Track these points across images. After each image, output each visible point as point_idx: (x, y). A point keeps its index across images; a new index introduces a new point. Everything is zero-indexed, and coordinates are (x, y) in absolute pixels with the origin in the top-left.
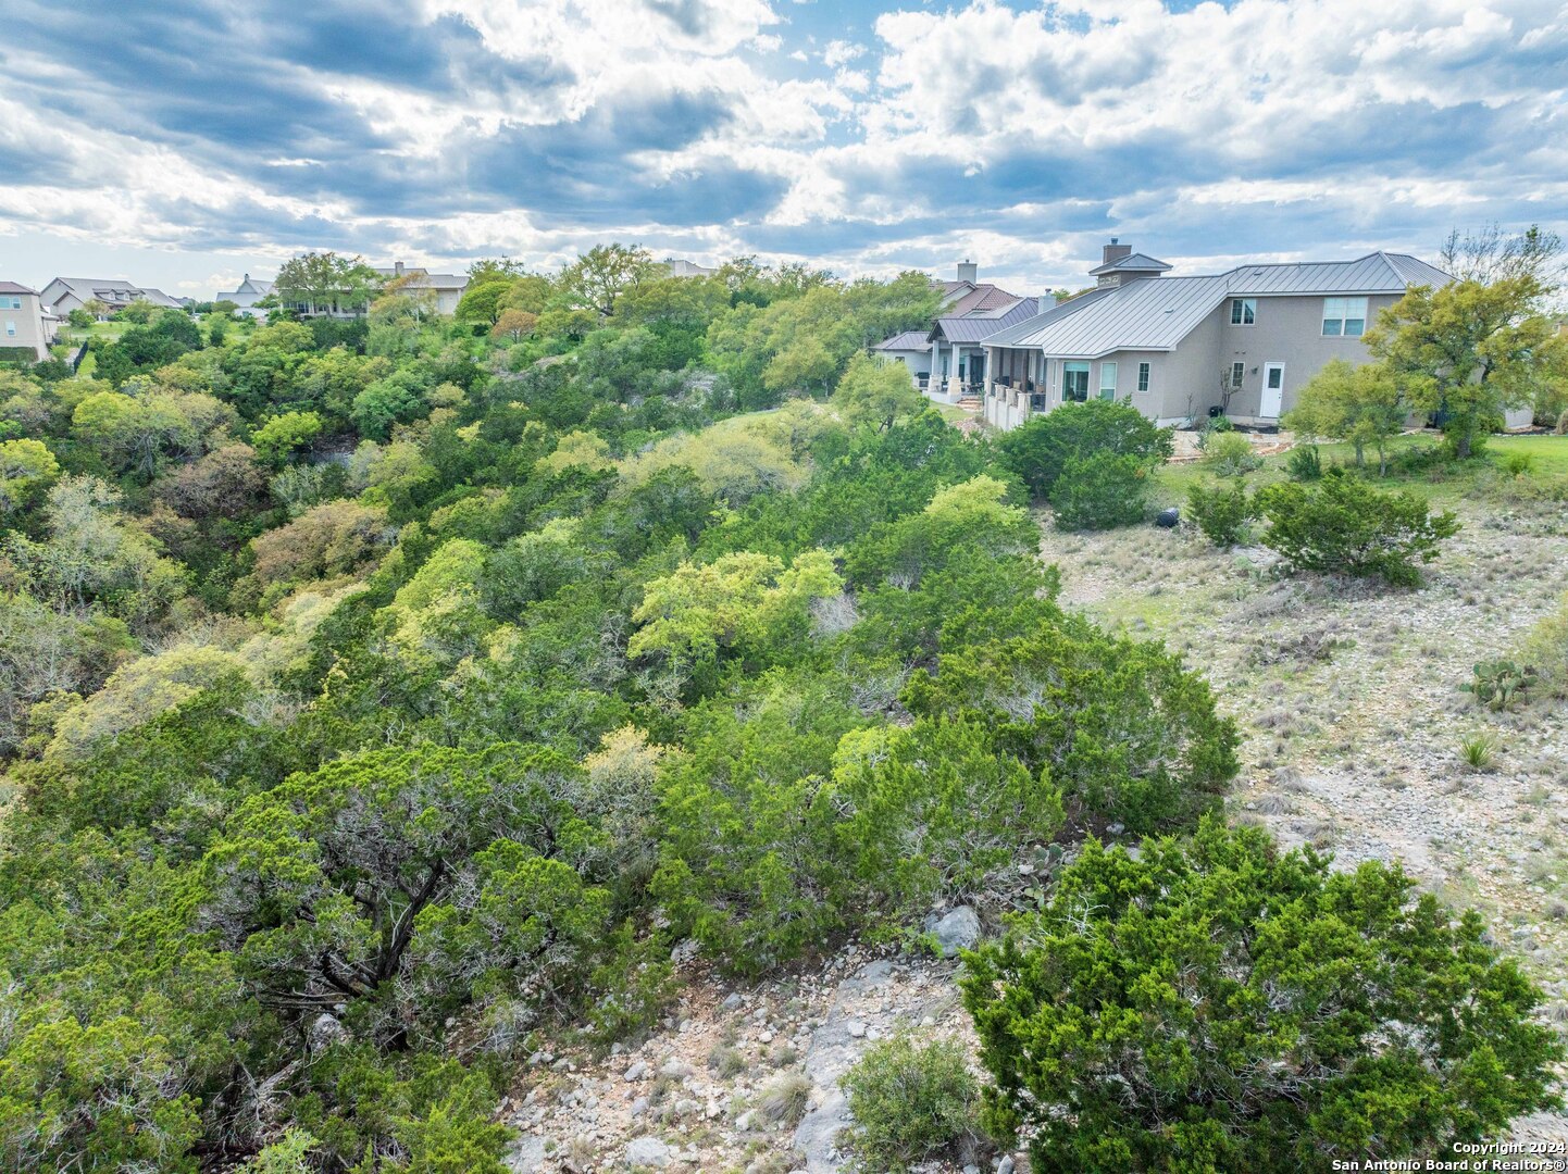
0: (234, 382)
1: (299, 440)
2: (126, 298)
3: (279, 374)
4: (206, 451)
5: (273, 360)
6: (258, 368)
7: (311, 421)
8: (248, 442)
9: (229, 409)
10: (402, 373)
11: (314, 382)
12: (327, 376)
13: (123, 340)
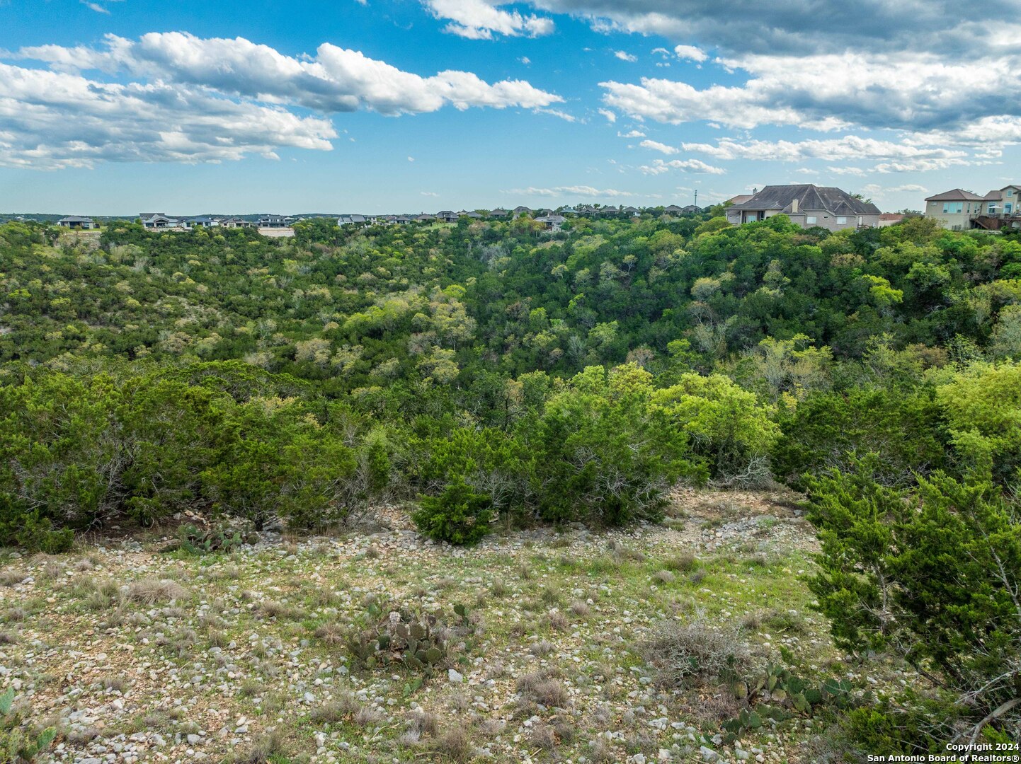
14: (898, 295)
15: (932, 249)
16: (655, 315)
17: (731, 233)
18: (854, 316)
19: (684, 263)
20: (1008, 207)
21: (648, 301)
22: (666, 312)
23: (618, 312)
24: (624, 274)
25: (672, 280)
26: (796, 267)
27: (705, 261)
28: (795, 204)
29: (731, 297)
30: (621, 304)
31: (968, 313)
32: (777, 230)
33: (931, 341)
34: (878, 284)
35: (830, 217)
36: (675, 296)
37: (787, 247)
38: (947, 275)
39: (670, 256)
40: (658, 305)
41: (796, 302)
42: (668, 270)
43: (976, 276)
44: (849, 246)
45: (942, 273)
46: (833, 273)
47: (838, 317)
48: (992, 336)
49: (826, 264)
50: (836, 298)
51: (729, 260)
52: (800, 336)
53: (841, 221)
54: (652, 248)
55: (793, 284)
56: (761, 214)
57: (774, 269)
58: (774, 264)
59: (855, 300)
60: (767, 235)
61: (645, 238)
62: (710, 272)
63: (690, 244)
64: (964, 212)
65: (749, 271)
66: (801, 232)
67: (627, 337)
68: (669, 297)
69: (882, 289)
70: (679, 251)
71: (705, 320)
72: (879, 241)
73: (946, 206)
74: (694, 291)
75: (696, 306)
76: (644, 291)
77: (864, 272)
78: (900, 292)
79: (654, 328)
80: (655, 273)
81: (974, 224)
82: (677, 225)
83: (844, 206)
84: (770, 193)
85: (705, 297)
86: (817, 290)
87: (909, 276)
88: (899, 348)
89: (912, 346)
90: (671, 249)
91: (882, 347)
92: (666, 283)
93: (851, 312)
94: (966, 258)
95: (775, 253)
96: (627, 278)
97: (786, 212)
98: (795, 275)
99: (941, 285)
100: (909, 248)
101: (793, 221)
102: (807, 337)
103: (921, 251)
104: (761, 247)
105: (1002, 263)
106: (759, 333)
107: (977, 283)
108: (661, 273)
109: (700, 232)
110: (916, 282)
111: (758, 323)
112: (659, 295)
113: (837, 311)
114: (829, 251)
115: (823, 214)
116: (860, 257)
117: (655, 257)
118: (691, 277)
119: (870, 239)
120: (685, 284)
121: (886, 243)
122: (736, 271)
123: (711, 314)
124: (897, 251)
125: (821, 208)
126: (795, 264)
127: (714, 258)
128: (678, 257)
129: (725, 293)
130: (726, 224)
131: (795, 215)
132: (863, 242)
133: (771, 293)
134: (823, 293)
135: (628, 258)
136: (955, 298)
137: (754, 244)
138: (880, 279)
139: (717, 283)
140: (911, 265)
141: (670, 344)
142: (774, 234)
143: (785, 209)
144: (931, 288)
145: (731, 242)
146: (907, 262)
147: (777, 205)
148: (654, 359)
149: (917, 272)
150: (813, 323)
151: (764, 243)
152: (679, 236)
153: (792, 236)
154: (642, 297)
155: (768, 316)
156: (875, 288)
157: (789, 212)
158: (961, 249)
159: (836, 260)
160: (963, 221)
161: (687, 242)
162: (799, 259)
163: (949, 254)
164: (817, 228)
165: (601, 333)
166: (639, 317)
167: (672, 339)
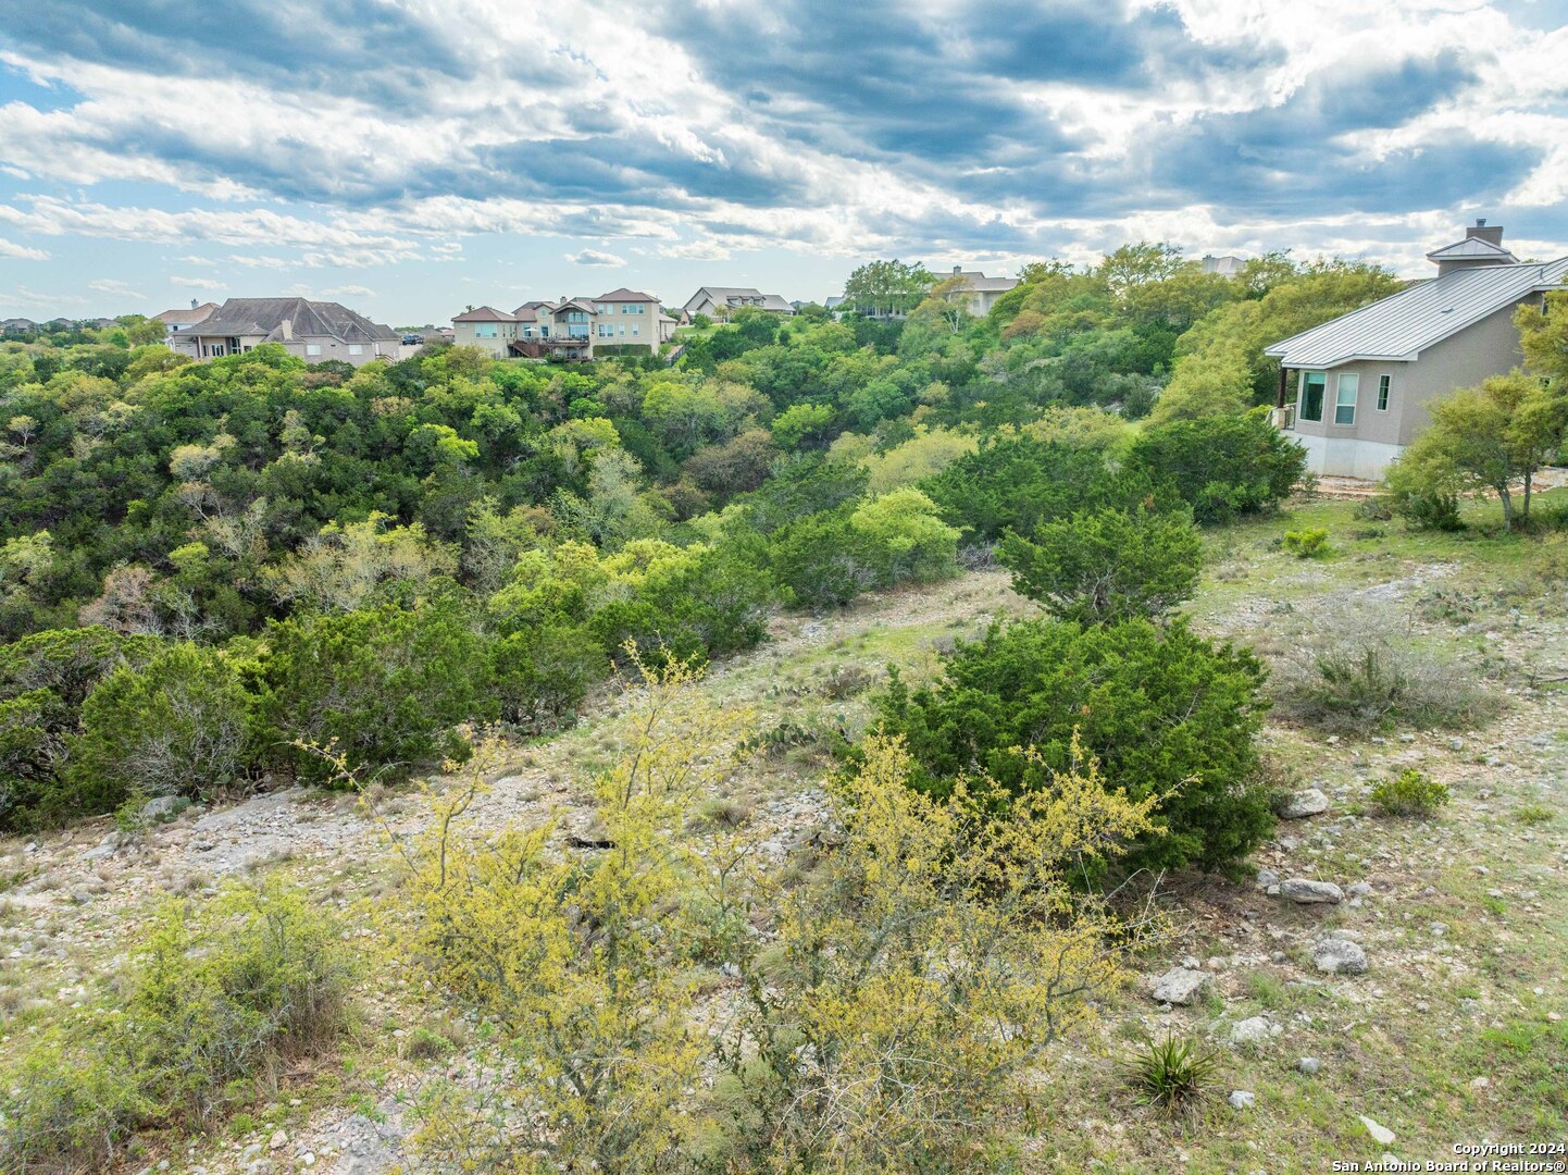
0: (777, 376)
1: (809, 429)
2: (749, 304)
3: (813, 370)
4: (736, 432)
5: (811, 357)
6: (796, 364)
7: (822, 412)
8: (770, 428)
9: (764, 399)
10: (902, 373)
11: (834, 378)
12: (849, 372)
13: (713, 339)
14: (472, 447)
15: (487, 386)
16: (115, 514)
17: (202, 372)
18: (429, 479)
19: (134, 423)
20: (545, 330)
21: (93, 492)
22: (134, 505)
23: (35, 516)
24: (19, 450)
25: (128, 453)
26: (327, 419)
27: (171, 418)
28: (287, 327)
29: (243, 469)
30: (39, 501)
31: (557, 462)
32: (274, 364)
33: (530, 499)
34: (447, 436)
35: (338, 345)
36: (144, 479)
37: (299, 391)
38: (518, 419)
39: (103, 415)
40: (114, 496)
41: (345, 469)
42: (110, 436)
43: (546, 415)
44: (385, 386)
45: (510, 414)
46: (382, 424)
47: (410, 483)
48: (590, 486)
49: (366, 412)
50: (396, 457)
51: (215, 415)
52: (375, 515)
53: (355, 350)
54: (60, 402)
55: (330, 444)
56: (233, 342)
57: (293, 425)
58: (292, 416)
59: (425, 461)
60: (262, 375)
61: (38, 386)
62: (190, 436)
63: (131, 392)
64: (500, 335)
65: (258, 430)
66: (311, 369)
67: (79, 555)
68: (131, 481)
69: (451, 441)
70: (119, 406)
71: (209, 510)
72: (420, 377)
73: (478, 328)
74: (175, 468)
75: (191, 490)
76: (80, 476)
77: (421, 421)
78: (473, 443)
79: (128, 532)
80: (85, 446)
81: (514, 351)
82: (91, 362)
83: (353, 329)
84: (237, 310)
85: (199, 475)
86: (366, 450)
87: (476, 421)
88: (503, 512)
89: (518, 509)
90: (100, 403)
91: (487, 515)
92: (119, 460)
93: (422, 475)
94: (528, 395)
95: (282, 401)
96: (22, 456)
97: (275, 339)
98: (328, 431)
99: (513, 431)
100: (465, 386)
101: (291, 352)
102: (384, 515)
103: (480, 388)
104: (260, 393)
105: (567, 399)
106: (308, 518)
107: (550, 425)
108: (96, 442)
109: (138, 375)
110: (485, 428)
111: (299, 505)
112: (110, 481)
113: (407, 475)
114: (365, 394)
115: (328, 341)
116: (407, 401)
117: (73, 418)
118: (155, 445)
119: (410, 376)
120: (153, 457)
121: (433, 381)
122: (233, 430)
123: (214, 499)
124: (450, 391)
125: (324, 333)
126: (323, 417)
127: (183, 412)
128: (119, 415)
129: (234, 466)
130: (181, 360)
131: (289, 343)
132: (402, 379)
133: (303, 458)
134: (375, 452)
135: (20, 423)
136: (535, 445)
137: (247, 388)
138: (444, 429)
139: (213, 452)
140: (472, 409)
141: (172, 555)
142: (273, 373)
143: (274, 332)
144: (502, 434)
145: (206, 386)
146: (466, 404)
147: (256, 329)
148: (154, 580)
149: (483, 416)
150: (381, 495)
151: (259, 387)
152: (107, 380)
153: (300, 375)
154: (80, 486)
155: (316, 493)
156: (443, 441)
157: (279, 338)
158: (521, 384)
159: (378, 406)
160: (500, 348)
161: (124, 390)
162: (327, 407)
163: (510, 391)
164: (334, 362)
165: (24, 554)
166: (87, 520)
167: (172, 548)
